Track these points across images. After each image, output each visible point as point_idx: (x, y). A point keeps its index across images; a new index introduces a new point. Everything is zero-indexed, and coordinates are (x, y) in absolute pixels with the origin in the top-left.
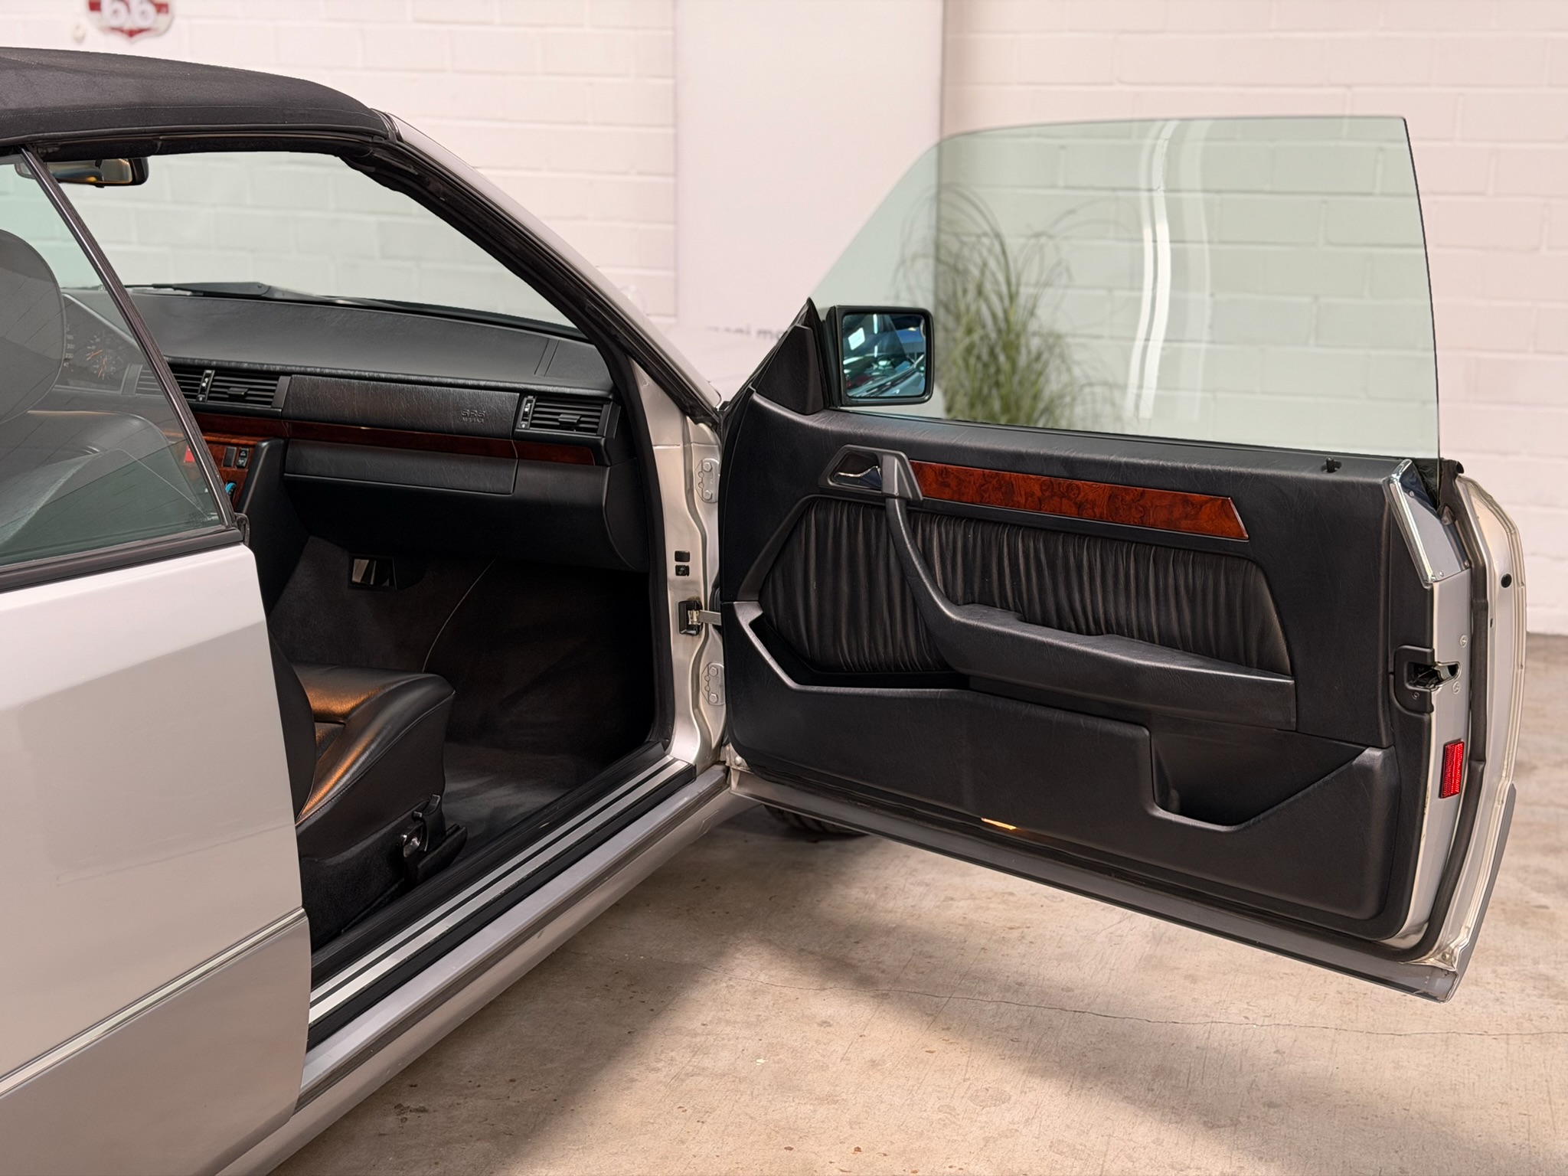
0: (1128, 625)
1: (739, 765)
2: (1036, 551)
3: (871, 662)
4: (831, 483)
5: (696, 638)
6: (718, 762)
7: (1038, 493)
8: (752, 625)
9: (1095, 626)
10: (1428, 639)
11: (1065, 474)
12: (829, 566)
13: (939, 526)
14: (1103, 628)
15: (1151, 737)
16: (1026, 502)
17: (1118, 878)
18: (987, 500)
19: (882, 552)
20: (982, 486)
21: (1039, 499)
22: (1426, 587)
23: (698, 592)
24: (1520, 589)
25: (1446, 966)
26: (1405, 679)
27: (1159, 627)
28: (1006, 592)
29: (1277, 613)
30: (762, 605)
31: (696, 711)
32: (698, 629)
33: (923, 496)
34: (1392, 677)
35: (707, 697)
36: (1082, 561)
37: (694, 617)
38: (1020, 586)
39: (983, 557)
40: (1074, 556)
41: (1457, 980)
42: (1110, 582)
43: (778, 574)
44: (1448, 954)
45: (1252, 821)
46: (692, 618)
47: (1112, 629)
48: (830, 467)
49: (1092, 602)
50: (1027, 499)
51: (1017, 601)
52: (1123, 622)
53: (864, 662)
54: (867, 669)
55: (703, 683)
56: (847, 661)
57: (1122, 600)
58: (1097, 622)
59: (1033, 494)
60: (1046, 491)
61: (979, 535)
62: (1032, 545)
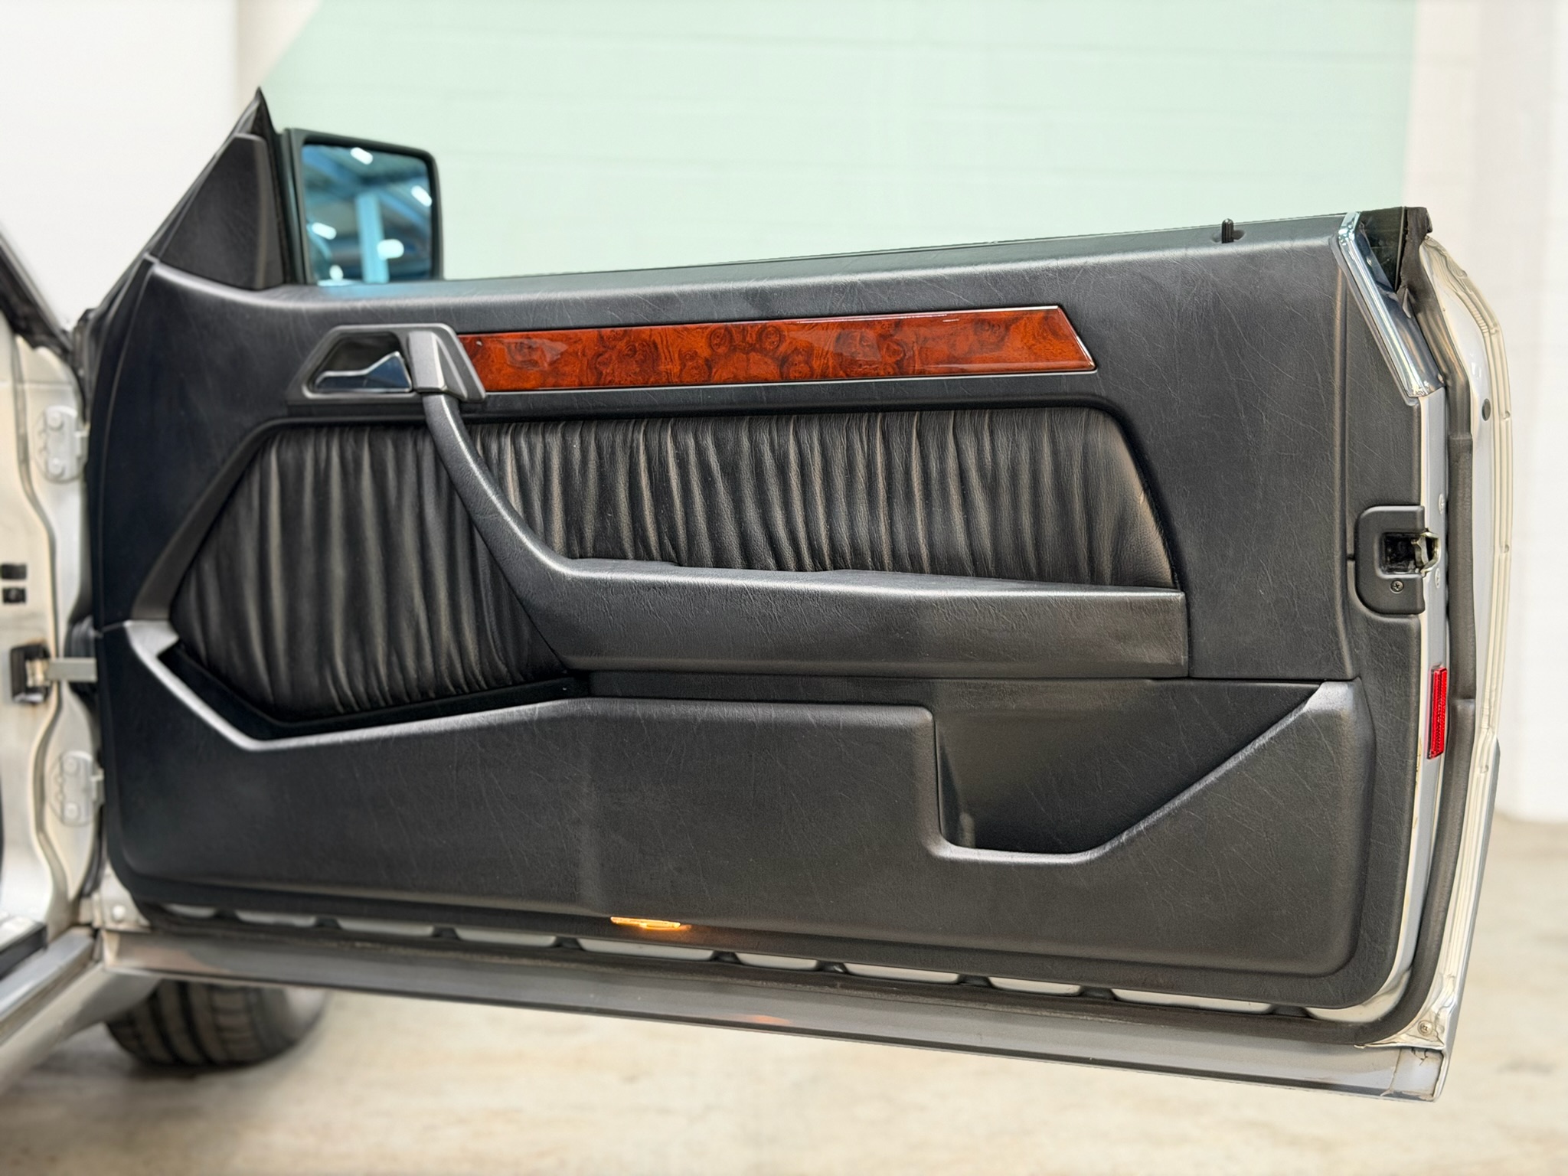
0: (872, 552)
1: (120, 921)
2: (701, 452)
3: (391, 688)
4: (309, 395)
5: (40, 710)
6: (75, 924)
7: (704, 352)
8: (166, 657)
9: (813, 561)
10: (1415, 492)
11: (753, 312)
12: (308, 535)
13: (514, 442)
14: (828, 562)
15: (934, 722)
16: (681, 370)
17: (847, 988)
18: (609, 379)
19: (409, 499)
20: (601, 355)
21: (707, 360)
22: (1411, 404)
23: (42, 630)
24: (1503, 423)
25: (1428, 1043)
26: (1376, 564)
27: (931, 545)
28: (644, 530)
29: (1145, 490)
30: (175, 622)
31: (42, 836)
32: (46, 692)
33: (487, 391)
34: (1351, 564)
35: (58, 810)
36: (786, 455)
37: (37, 673)
38: (672, 512)
39: (602, 477)
40: (773, 450)
41: (1445, 1061)
42: (839, 482)
43: (208, 566)
44: (1430, 1022)
45: (1124, 837)
46: (34, 674)
47: (844, 559)
48: (309, 365)
49: (807, 523)
50: (683, 365)
51: (666, 541)
52: (865, 547)
53: (378, 693)
54: (382, 704)
55: (51, 788)
56: (345, 695)
57: (862, 508)
58: (815, 552)
59: (694, 356)
60: (719, 345)
61: (593, 442)
62: (691, 443)
